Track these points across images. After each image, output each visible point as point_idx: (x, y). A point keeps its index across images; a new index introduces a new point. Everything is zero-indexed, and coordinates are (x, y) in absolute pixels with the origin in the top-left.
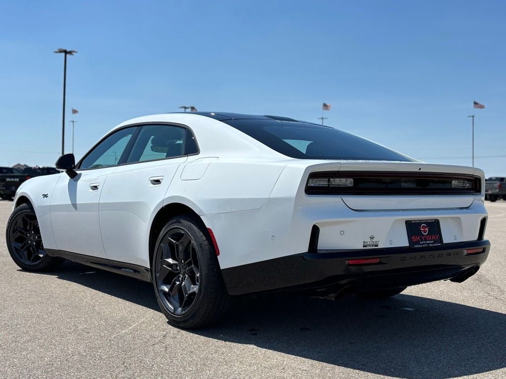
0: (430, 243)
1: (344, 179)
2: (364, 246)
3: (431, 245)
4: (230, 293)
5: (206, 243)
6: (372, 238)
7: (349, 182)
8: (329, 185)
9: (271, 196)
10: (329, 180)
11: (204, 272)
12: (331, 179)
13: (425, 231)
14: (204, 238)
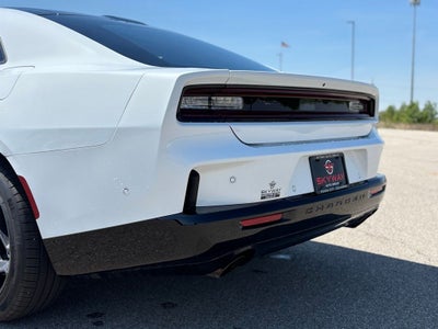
0: (335, 185)
1: (230, 98)
2: (262, 198)
3: (338, 188)
4: (58, 273)
5: (18, 198)
6: (272, 185)
7: (236, 102)
8: (210, 107)
9: (120, 125)
10: (210, 99)
11: (17, 243)
12: (213, 98)
13: (330, 169)
14: (15, 190)
